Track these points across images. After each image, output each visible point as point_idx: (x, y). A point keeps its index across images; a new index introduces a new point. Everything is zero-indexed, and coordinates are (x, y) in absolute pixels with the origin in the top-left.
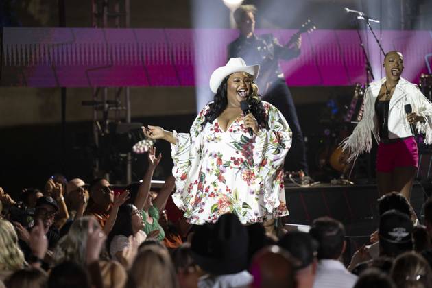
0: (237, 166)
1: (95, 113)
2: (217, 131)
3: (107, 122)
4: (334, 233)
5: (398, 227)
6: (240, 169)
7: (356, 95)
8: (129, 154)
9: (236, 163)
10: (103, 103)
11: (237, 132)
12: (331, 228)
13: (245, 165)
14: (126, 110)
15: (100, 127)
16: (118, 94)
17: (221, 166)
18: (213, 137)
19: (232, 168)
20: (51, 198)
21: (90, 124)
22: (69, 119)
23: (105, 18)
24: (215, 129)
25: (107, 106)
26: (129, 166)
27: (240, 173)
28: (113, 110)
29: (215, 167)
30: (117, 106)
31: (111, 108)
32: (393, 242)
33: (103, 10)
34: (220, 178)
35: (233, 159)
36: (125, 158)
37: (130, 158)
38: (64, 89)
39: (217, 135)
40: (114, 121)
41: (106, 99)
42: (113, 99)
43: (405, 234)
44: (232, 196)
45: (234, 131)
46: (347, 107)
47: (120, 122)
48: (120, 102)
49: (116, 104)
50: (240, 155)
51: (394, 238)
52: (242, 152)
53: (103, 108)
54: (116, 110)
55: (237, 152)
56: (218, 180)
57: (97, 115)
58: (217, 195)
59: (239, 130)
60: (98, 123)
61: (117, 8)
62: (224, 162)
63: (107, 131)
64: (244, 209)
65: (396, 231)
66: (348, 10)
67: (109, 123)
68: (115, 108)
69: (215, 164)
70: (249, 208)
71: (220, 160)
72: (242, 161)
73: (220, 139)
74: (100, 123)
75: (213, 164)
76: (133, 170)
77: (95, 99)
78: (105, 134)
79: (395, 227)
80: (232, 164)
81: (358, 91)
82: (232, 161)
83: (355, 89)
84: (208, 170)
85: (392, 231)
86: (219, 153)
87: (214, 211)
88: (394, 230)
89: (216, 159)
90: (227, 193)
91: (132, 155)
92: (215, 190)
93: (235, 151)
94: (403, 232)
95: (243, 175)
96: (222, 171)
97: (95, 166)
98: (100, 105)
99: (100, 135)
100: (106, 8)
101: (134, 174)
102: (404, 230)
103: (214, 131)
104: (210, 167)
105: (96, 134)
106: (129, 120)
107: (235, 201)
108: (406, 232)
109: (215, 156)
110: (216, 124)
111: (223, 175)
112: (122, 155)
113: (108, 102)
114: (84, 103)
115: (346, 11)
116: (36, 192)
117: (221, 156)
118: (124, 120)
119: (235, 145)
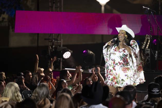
0: (120, 65)
1: (49, 43)
2: (115, 51)
3: (54, 46)
4: (132, 90)
5: (155, 88)
6: (121, 66)
7: (146, 39)
8: (62, 58)
9: (120, 64)
10: (52, 39)
11: (121, 52)
12: (131, 89)
13: (123, 65)
14: (61, 42)
15: (51, 48)
16: (58, 37)
17: (114, 64)
18: (113, 53)
19: (118, 66)
20: (22, 73)
21: (47, 47)
22: (40, 45)
23: (54, 8)
24: (115, 50)
25: (54, 40)
26: (61, 63)
27: (121, 68)
28: (56, 42)
29: (113, 65)
30: (57, 41)
31: (55, 41)
32: (153, 94)
33: (53, 5)
34: (114, 69)
35: (119, 62)
36: (60, 60)
37: (62, 60)
38: (38, 34)
39: (115, 52)
40: (56, 46)
41: (53, 38)
42: (56, 38)
43: (158, 91)
44: (117, 76)
45: (120, 52)
46: (142, 43)
47: (58, 47)
48: (58, 39)
49: (57, 40)
50: (122, 61)
51: (154, 92)
52: (123, 60)
53: (52, 41)
54: (57, 42)
55: (121, 60)
56: (113, 70)
57: (50, 44)
58: (113, 75)
59: (122, 51)
60: (50, 47)
61: (58, 4)
62: (115, 63)
63: (53, 50)
64: (122, 82)
65: (154, 90)
66: (144, 7)
67: (54, 47)
68: (56, 41)
69: (113, 63)
70: (124, 81)
71: (114, 62)
72: (122, 64)
73: (115, 54)
74: (51, 47)
75: (112, 63)
76: (63, 65)
77: (49, 38)
78: (53, 51)
79: (154, 88)
80: (118, 64)
81: (147, 37)
82: (119, 63)
83: (146, 37)
84: (110, 65)
85: (153, 90)
86: (114, 59)
87: (112, 81)
88: (154, 89)
89: (113, 62)
90: (116, 75)
91: (62, 59)
92: (112, 73)
93: (120, 60)
94: (157, 90)
95: (122, 69)
96: (115, 66)
97: (49, 63)
98: (51, 40)
99: (51, 51)
100: (54, 4)
101: (63, 66)
102: (157, 89)
103: (114, 50)
104: (111, 64)
105: (49, 51)
106: (62, 46)
107: (118, 78)
108: (158, 90)
109: (113, 60)
110: (116, 48)
111: (115, 68)
112: (59, 59)
113: (54, 39)
114: (45, 39)
115: (143, 7)
116: (29, 72)
117: (115, 61)
118: (60, 46)
119: (120, 57)
